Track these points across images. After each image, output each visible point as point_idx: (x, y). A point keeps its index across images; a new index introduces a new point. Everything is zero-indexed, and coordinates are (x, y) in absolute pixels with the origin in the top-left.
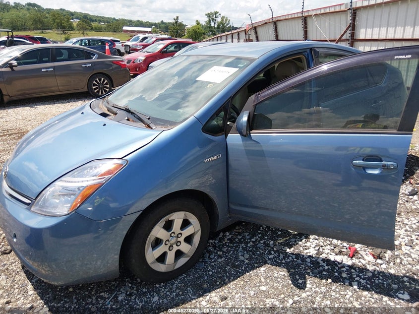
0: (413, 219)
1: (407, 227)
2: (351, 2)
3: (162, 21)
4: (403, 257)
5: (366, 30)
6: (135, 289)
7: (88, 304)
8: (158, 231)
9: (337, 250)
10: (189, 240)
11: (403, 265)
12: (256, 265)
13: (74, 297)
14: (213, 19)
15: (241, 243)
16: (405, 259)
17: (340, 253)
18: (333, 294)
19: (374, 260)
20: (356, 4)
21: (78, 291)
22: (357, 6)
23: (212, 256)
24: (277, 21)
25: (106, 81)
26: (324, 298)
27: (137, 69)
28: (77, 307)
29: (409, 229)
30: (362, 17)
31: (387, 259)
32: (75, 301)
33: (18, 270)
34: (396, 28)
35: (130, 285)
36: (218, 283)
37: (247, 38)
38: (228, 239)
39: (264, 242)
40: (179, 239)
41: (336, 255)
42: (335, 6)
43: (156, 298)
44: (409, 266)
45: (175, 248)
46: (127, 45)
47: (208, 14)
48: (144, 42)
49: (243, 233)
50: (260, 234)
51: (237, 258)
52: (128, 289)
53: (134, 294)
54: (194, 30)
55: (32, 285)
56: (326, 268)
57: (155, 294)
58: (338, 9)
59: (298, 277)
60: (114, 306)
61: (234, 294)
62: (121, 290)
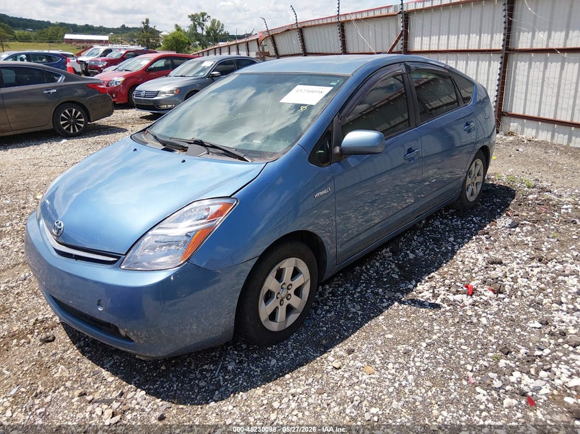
0: (521, 251)
1: (518, 260)
2: (402, 4)
3: (123, 26)
4: (523, 289)
5: (422, 38)
6: (243, 356)
7: (192, 379)
8: (271, 283)
9: (453, 290)
10: (298, 292)
11: (525, 297)
12: (372, 315)
13: (171, 375)
14: (199, 24)
15: (346, 295)
16: (526, 291)
17: (457, 292)
18: (465, 332)
19: (495, 295)
20: (408, 6)
21: (173, 369)
22: (409, 9)
23: (319, 312)
24: (304, 27)
25: (79, 113)
26: (456, 337)
27: (114, 96)
28: (180, 385)
29: (520, 262)
30: (415, 22)
31: (508, 292)
32: (175, 379)
33: (78, 357)
34: (458, 37)
35: (236, 352)
36: (338, 338)
37: (261, 50)
38: (329, 293)
39: (372, 292)
40: (289, 292)
41: (454, 294)
42: (381, 8)
43: (274, 362)
44: (532, 297)
45: (286, 302)
46: (82, 61)
47: (193, 15)
48: (109, 56)
49: (344, 284)
50: (363, 283)
51: (348, 311)
52: (235, 357)
53: (245, 361)
54: (174, 38)
55: (108, 371)
56: (448, 308)
57: (270, 358)
58: (384, 12)
59: (422, 321)
60: (227, 377)
61: (359, 345)
62: (227, 359)
